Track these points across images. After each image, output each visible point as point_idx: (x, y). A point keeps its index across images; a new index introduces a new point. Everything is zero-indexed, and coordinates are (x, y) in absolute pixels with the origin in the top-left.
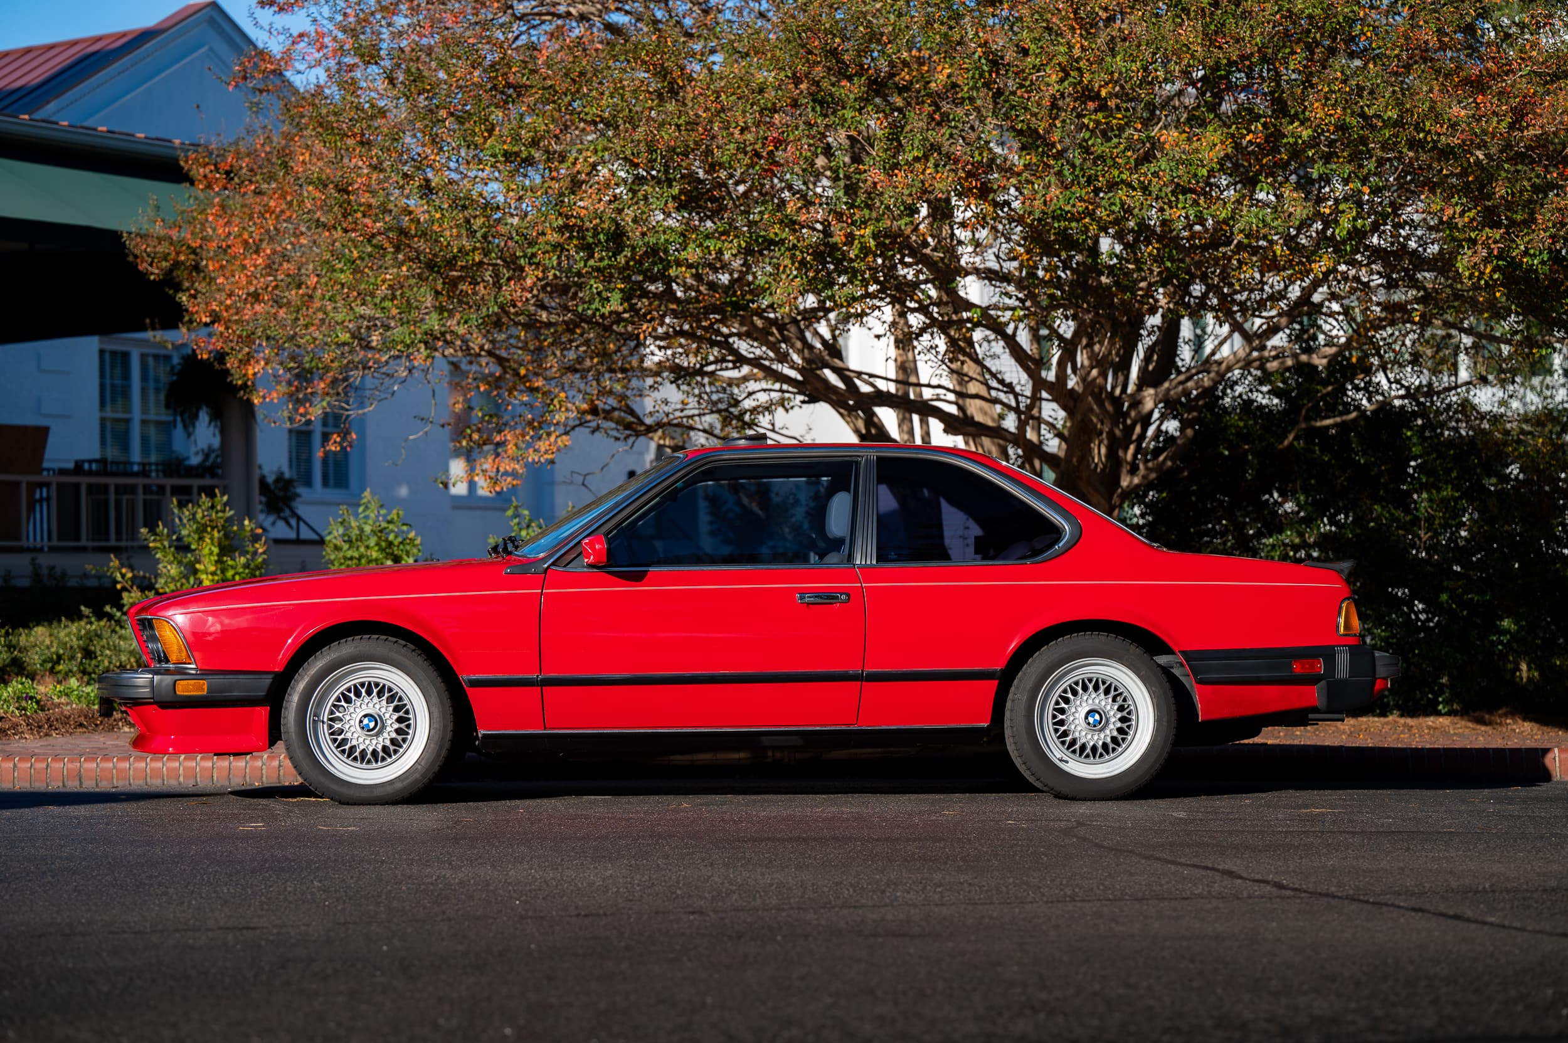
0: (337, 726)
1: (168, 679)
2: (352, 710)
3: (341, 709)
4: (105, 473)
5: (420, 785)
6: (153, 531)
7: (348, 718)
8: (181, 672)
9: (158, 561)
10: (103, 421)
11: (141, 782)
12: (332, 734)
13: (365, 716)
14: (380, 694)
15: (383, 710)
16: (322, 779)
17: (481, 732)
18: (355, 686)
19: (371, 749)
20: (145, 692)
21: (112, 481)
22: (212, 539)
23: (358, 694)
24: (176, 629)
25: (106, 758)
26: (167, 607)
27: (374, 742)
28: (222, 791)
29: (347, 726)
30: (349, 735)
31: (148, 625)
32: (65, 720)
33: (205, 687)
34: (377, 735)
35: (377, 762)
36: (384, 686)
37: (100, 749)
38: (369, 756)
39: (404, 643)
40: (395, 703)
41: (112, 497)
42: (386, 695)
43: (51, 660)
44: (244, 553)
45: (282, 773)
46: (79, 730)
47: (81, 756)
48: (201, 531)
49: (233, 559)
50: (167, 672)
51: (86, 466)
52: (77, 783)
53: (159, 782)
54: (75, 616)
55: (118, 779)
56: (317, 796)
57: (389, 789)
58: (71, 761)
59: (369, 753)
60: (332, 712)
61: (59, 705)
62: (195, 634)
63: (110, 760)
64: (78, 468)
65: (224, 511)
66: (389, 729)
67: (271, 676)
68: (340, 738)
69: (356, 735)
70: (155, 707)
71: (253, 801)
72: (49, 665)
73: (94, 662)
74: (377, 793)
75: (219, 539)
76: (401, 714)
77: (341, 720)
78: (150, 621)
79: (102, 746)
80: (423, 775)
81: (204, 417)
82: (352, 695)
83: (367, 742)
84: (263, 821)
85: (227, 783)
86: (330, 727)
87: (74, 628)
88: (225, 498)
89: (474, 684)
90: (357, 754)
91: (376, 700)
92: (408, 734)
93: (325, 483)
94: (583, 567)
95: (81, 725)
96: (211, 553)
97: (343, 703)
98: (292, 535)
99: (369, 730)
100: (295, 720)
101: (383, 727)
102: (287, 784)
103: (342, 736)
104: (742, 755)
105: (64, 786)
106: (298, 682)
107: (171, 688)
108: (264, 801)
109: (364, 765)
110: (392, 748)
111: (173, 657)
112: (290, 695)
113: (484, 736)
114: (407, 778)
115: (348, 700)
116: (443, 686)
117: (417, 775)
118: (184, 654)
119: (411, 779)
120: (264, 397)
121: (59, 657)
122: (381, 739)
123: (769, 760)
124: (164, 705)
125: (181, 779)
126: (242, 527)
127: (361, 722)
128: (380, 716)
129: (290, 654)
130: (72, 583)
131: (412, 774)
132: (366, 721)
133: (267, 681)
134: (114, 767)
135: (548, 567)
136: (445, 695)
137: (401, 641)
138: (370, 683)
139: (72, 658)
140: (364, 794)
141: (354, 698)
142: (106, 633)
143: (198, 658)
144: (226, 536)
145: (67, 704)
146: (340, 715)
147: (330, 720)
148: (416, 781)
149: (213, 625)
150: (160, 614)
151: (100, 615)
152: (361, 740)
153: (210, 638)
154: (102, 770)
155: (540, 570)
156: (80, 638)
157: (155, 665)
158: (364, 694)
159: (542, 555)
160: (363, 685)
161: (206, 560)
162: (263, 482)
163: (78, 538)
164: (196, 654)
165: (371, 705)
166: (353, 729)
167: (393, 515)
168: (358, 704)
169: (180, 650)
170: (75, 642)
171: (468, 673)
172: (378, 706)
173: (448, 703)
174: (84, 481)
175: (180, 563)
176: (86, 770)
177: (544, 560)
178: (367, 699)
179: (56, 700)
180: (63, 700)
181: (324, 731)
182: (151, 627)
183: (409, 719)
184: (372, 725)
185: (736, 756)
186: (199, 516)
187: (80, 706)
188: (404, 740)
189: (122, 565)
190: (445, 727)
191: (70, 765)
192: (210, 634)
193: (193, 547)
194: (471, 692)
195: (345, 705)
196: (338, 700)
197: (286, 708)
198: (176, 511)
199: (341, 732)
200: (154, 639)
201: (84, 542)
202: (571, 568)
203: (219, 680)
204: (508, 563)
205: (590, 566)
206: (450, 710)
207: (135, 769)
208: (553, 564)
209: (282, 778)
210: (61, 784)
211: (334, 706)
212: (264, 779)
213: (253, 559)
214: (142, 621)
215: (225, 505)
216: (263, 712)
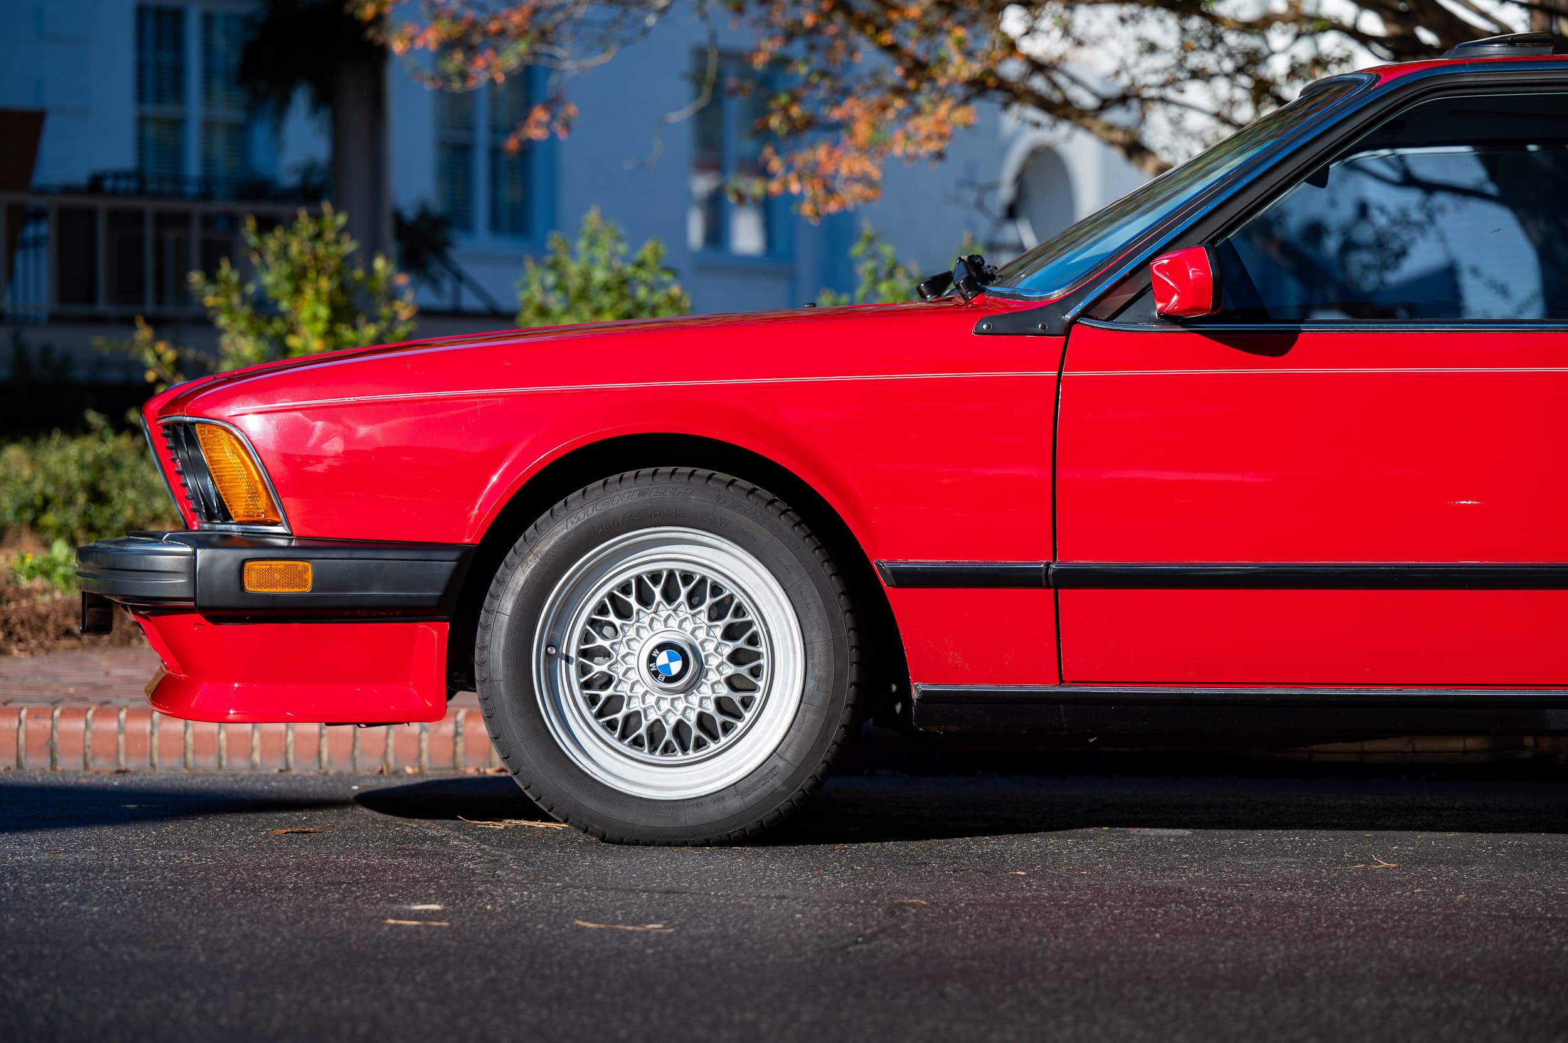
0: (599, 667)
1: (227, 557)
2: (631, 633)
3: (607, 631)
4: (141, 193)
5: (782, 804)
6: (211, 276)
7: (623, 650)
8: (255, 542)
9: (220, 332)
10: (142, 121)
11: (175, 762)
12: (586, 685)
13: (661, 647)
14: (694, 600)
15: (701, 634)
16: (565, 786)
17: (918, 689)
18: (639, 579)
19: (673, 720)
20: (177, 585)
21: (150, 206)
22: (317, 292)
23: (645, 599)
24: (245, 445)
25: (106, 710)
26: (225, 398)
27: (680, 705)
28: (340, 792)
29: (621, 669)
30: (624, 689)
31: (184, 436)
32: (37, 623)
33: (309, 576)
34: (687, 690)
35: (685, 749)
36: (703, 580)
37: (96, 687)
38: (669, 736)
39: (749, 485)
40: (729, 619)
41: (149, 232)
42: (709, 601)
43: (30, 505)
44: (373, 319)
45: (460, 748)
46: (65, 642)
47: (55, 703)
48: (298, 277)
49: (355, 327)
50: (226, 541)
51: (108, 184)
52: (45, 762)
53: (211, 762)
54: (77, 428)
55: (127, 755)
56: (546, 818)
57: (713, 811)
58: (34, 714)
59: (668, 729)
60: (586, 638)
61: (28, 594)
62: (287, 459)
63: (113, 714)
64: (95, 184)
65: (337, 242)
66: (713, 676)
67: (454, 555)
68: (604, 694)
69: (639, 690)
70: (198, 617)
71: (412, 826)
72: (28, 515)
73: (107, 512)
74: (688, 819)
75: (331, 294)
76: (741, 643)
77: (607, 655)
78: (188, 428)
79: (101, 679)
80: (789, 783)
81: (301, 99)
82: (632, 600)
83: (665, 705)
84: (441, 896)
85: (347, 768)
86: (584, 670)
87: (73, 449)
88: (341, 220)
89: (906, 579)
90: (642, 731)
91: (685, 611)
92: (754, 689)
93: (495, 225)
94: (1152, 320)
95: (68, 633)
96: (315, 318)
97: (612, 617)
98: (446, 302)
99: (670, 679)
100: (506, 653)
101: (701, 672)
102: (471, 772)
103: (610, 691)
104: (1471, 743)
105: (19, 765)
106: (512, 568)
107: (233, 577)
108: (434, 828)
109: (657, 757)
110: (719, 719)
111: (239, 508)
112: (495, 597)
113: (926, 697)
114: (753, 787)
115: (624, 612)
116: (834, 585)
117: (776, 782)
118: (263, 502)
119: (762, 790)
120: (412, 39)
121: (47, 502)
122: (694, 699)
123: (1528, 754)
124: (217, 614)
125: (257, 757)
126: (370, 271)
127: (652, 659)
128: (693, 648)
129: (495, 507)
130: (81, 374)
131: (764, 779)
132: (662, 658)
133: (444, 565)
134: (121, 730)
135: (1074, 321)
136: (841, 604)
137: (741, 482)
138: (671, 574)
139: (69, 502)
140: (657, 822)
141: (636, 606)
142: (130, 459)
143: (292, 512)
144: (343, 288)
145: (44, 591)
146: (606, 644)
147: (584, 653)
148: (774, 794)
149: (326, 437)
150: (208, 412)
151: (121, 426)
152: (651, 700)
153: (319, 468)
154: (96, 734)
155: (1057, 327)
156: (82, 467)
157: (200, 525)
158: (658, 597)
159: (1056, 294)
160: (655, 577)
161: (306, 330)
162: (398, 218)
163: (91, 297)
164: (288, 502)
165: (673, 623)
166: (633, 676)
167: (646, 252)
168: (646, 620)
169: (254, 495)
170: (74, 474)
171: (892, 558)
172: (688, 626)
173: (846, 621)
174: (102, 204)
175: (260, 335)
176: (65, 735)
177: (1063, 304)
178: (665, 610)
179: (25, 583)
180: (39, 582)
181: (569, 678)
182: (192, 441)
183: (758, 656)
184: (676, 667)
185: (1456, 744)
186: (294, 249)
187: (68, 597)
188: (746, 703)
189: (158, 337)
190: (839, 676)
191: (33, 725)
192: (319, 459)
193: (284, 305)
194: (898, 599)
195: (618, 622)
196: (602, 609)
197: (486, 627)
198: (253, 240)
199: (607, 681)
200: (198, 467)
201: (102, 306)
202: (1123, 324)
203: (340, 562)
204: (981, 311)
205: (1167, 318)
206: (849, 638)
207: (164, 736)
208: (1084, 313)
209: (460, 758)
210: (13, 763)
211: (592, 622)
212: (425, 759)
213: (391, 330)
214: (173, 427)
215: (342, 230)
216: (436, 633)
